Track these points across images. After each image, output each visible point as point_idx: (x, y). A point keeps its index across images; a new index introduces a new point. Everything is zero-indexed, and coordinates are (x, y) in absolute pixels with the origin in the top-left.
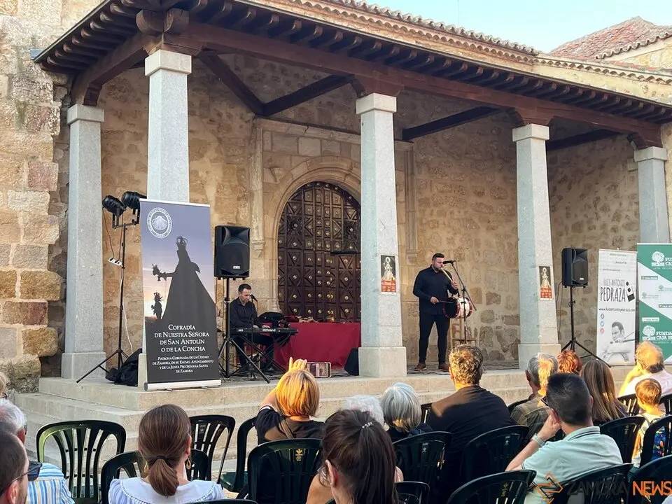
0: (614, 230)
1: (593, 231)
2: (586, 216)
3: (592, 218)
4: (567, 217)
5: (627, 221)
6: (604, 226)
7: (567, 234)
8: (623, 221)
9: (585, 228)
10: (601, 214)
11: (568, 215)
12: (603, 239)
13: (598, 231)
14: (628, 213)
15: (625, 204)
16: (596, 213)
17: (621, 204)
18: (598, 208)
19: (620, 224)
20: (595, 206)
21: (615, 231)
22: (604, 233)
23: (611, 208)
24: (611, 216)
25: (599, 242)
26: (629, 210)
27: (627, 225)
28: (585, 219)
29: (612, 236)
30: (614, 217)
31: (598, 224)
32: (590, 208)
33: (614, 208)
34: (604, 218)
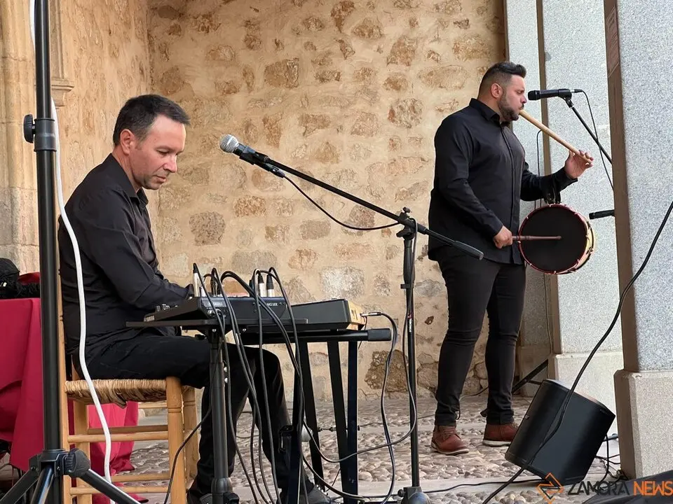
0: (394, 84)
1: (332, 85)
2: (310, 46)
3: (329, 53)
4: (251, 47)
5: (430, 64)
6: (366, 73)
7: (250, 87)
8: (421, 65)
9: (310, 76)
10: (356, 44)
11: (251, 43)
12: (361, 105)
13: (348, 86)
14: (434, 46)
15: (427, 23)
16: (341, 41)
17: (413, 23)
18: (348, 30)
19: (412, 73)
20: (339, 23)
21: (398, 88)
22: (366, 91)
23: (385, 31)
24: (387, 51)
25: (348, 112)
26: (437, 39)
27: (431, 74)
28: (307, 55)
29: (387, 99)
30: (393, 52)
31: (347, 68)
32: (322, 27)
33: (394, 30)
34: (364, 52)
